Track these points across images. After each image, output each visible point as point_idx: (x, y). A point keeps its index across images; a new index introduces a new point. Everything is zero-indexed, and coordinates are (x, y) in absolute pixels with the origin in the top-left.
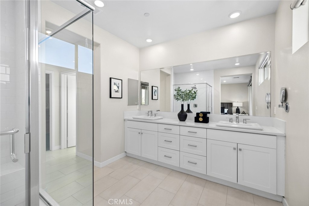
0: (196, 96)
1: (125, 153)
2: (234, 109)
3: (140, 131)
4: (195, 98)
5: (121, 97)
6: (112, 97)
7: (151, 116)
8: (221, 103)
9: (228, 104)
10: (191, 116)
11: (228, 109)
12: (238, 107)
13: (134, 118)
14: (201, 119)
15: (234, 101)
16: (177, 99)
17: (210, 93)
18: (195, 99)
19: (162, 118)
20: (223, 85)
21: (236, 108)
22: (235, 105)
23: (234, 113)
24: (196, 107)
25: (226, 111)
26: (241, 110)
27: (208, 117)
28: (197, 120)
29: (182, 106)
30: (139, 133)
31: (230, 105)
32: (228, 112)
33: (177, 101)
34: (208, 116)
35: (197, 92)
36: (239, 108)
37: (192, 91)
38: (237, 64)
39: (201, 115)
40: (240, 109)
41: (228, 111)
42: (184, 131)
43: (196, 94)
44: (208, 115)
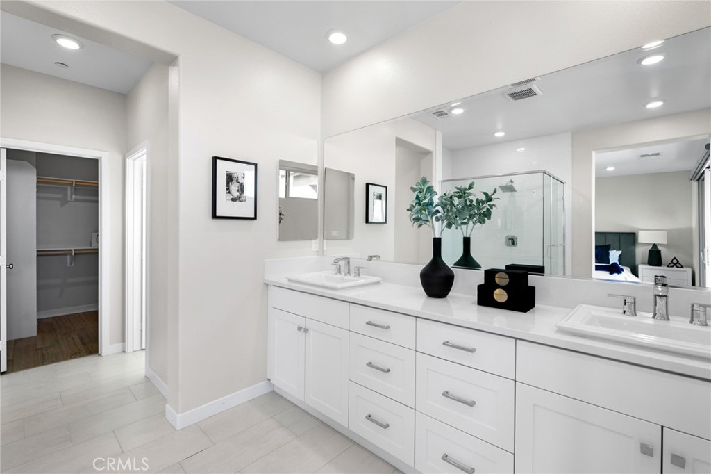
0: (493, 211)
1: (266, 381)
2: (641, 252)
3: (301, 322)
4: (488, 214)
5: (253, 216)
6: (217, 215)
7: (345, 275)
8: (596, 233)
9: (622, 236)
10: (467, 283)
11: (620, 252)
12: (655, 245)
13: (290, 280)
14: (500, 295)
15: (641, 227)
16: (417, 219)
17: (560, 204)
18: (489, 219)
19: (378, 283)
20: (604, 181)
21: (650, 247)
22: (646, 238)
23: (643, 264)
24: (513, 243)
25: (614, 256)
26: (666, 255)
27: (533, 288)
28: (485, 297)
29: (437, 243)
30: (300, 328)
31: (628, 239)
32: (619, 260)
33: (420, 226)
34: (530, 284)
35: (493, 197)
36: (659, 248)
37: (471, 191)
38: (655, 105)
39: (502, 280)
40: (662, 252)
41: (620, 256)
42: (433, 336)
43: (491, 203)
44: (533, 280)
